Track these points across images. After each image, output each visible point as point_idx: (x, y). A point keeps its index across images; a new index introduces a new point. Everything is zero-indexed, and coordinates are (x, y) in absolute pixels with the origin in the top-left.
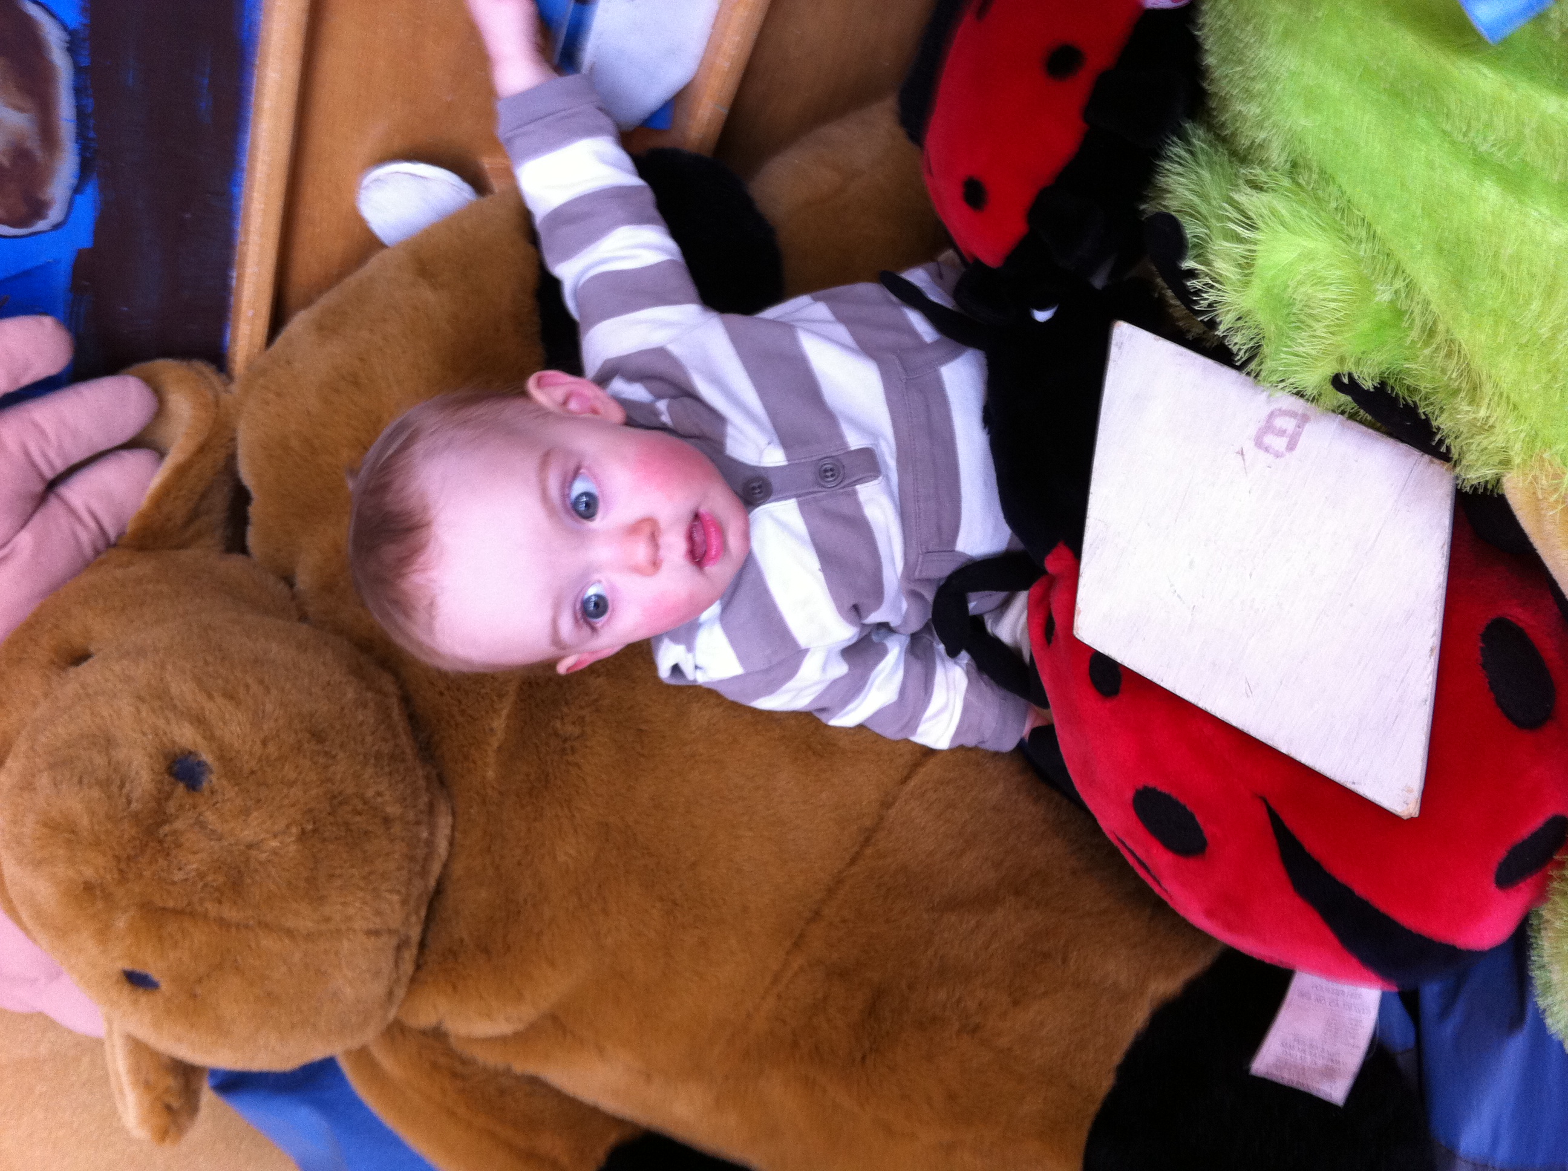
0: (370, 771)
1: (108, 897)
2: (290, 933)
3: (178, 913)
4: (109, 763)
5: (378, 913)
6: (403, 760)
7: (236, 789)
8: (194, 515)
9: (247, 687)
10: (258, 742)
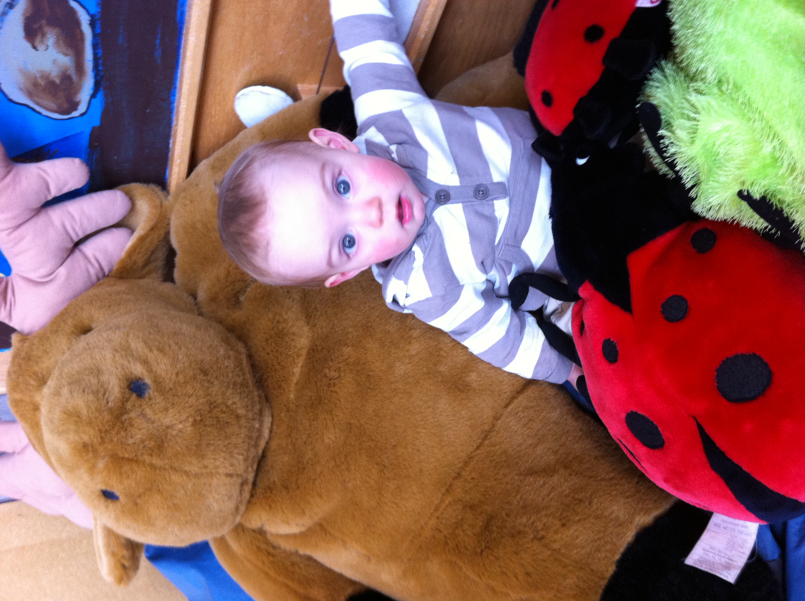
0: (230, 391)
1: (95, 451)
2: (187, 473)
3: (130, 460)
4: (99, 383)
5: (232, 465)
6: (247, 387)
7: (162, 397)
8: (147, 263)
9: (170, 346)
10: (174, 374)
